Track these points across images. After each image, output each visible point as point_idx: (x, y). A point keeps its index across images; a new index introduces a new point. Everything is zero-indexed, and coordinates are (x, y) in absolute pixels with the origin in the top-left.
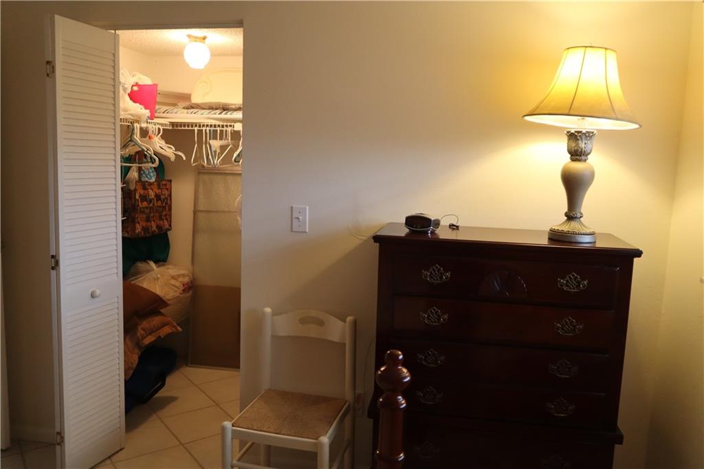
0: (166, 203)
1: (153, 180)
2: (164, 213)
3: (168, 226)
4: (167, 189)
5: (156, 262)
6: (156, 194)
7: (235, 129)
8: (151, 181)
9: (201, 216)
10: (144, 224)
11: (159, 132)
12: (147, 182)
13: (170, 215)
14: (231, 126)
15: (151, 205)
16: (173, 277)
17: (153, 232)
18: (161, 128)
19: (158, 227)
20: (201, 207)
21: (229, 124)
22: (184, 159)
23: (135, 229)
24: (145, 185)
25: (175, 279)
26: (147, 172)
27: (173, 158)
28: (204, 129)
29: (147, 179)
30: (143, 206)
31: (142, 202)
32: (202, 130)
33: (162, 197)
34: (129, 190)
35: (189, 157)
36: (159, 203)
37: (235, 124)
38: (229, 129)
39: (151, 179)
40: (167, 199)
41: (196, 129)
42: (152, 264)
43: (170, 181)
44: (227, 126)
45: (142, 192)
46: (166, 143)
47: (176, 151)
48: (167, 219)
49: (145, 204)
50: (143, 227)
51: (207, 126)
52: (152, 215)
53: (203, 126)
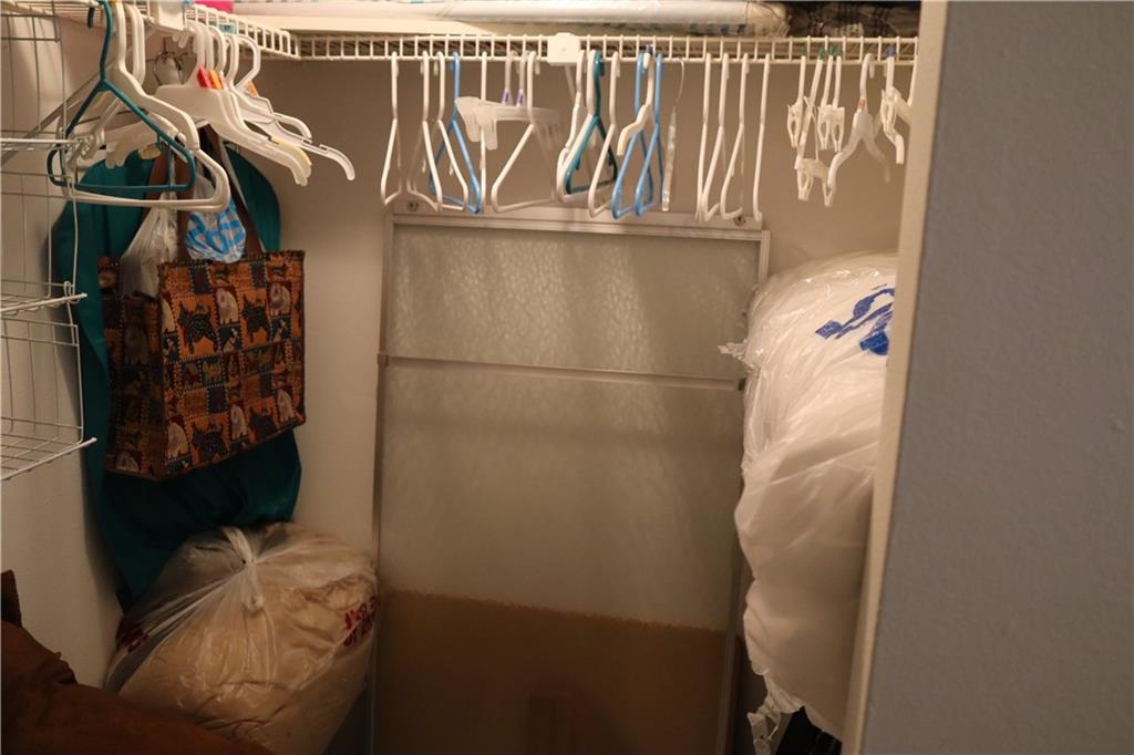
0: (286, 334)
1: (234, 254)
2: (278, 369)
3: (291, 412)
4: (288, 285)
5: (253, 526)
6: (247, 305)
7: (552, 58)
8: (227, 259)
9: (403, 378)
10: (202, 420)
11: (246, 64)
12: (210, 262)
13: (301, 373)
14: (532, 46)
15: (229, 348)
16: (309, 597)
17: (236, 446)
18: (257, 51)
19: (256, 421)
20: (405, 345)
21: (525, 38)
22: (351, 176)
23: (164, 444)
24: (201, 276)
25: (315, 601)
26: (209, 225)
27: (302, 172)
28: (426, 57)
29: (209, 253)
30: (197, 353)
31: (188, 341)
32: (418, 64)
33: (272, 313)
34: (137, 294)
35: (369, 170)
36: (261, 336)
37: (551, 40)
38: (529, 58)
39: (226, 250)
40: (288, 321)
41: (394, 58)
42: (241, 542)
43: (300, 255)
44: (516, 46)
45: (191, 302)
46: (277, 109)
47: (316, 143)
48: (288, 389)
49: (204, 346)
50: (197, 432)
51: (439, 46)
52: (232, 383)
53: (424, 46)
